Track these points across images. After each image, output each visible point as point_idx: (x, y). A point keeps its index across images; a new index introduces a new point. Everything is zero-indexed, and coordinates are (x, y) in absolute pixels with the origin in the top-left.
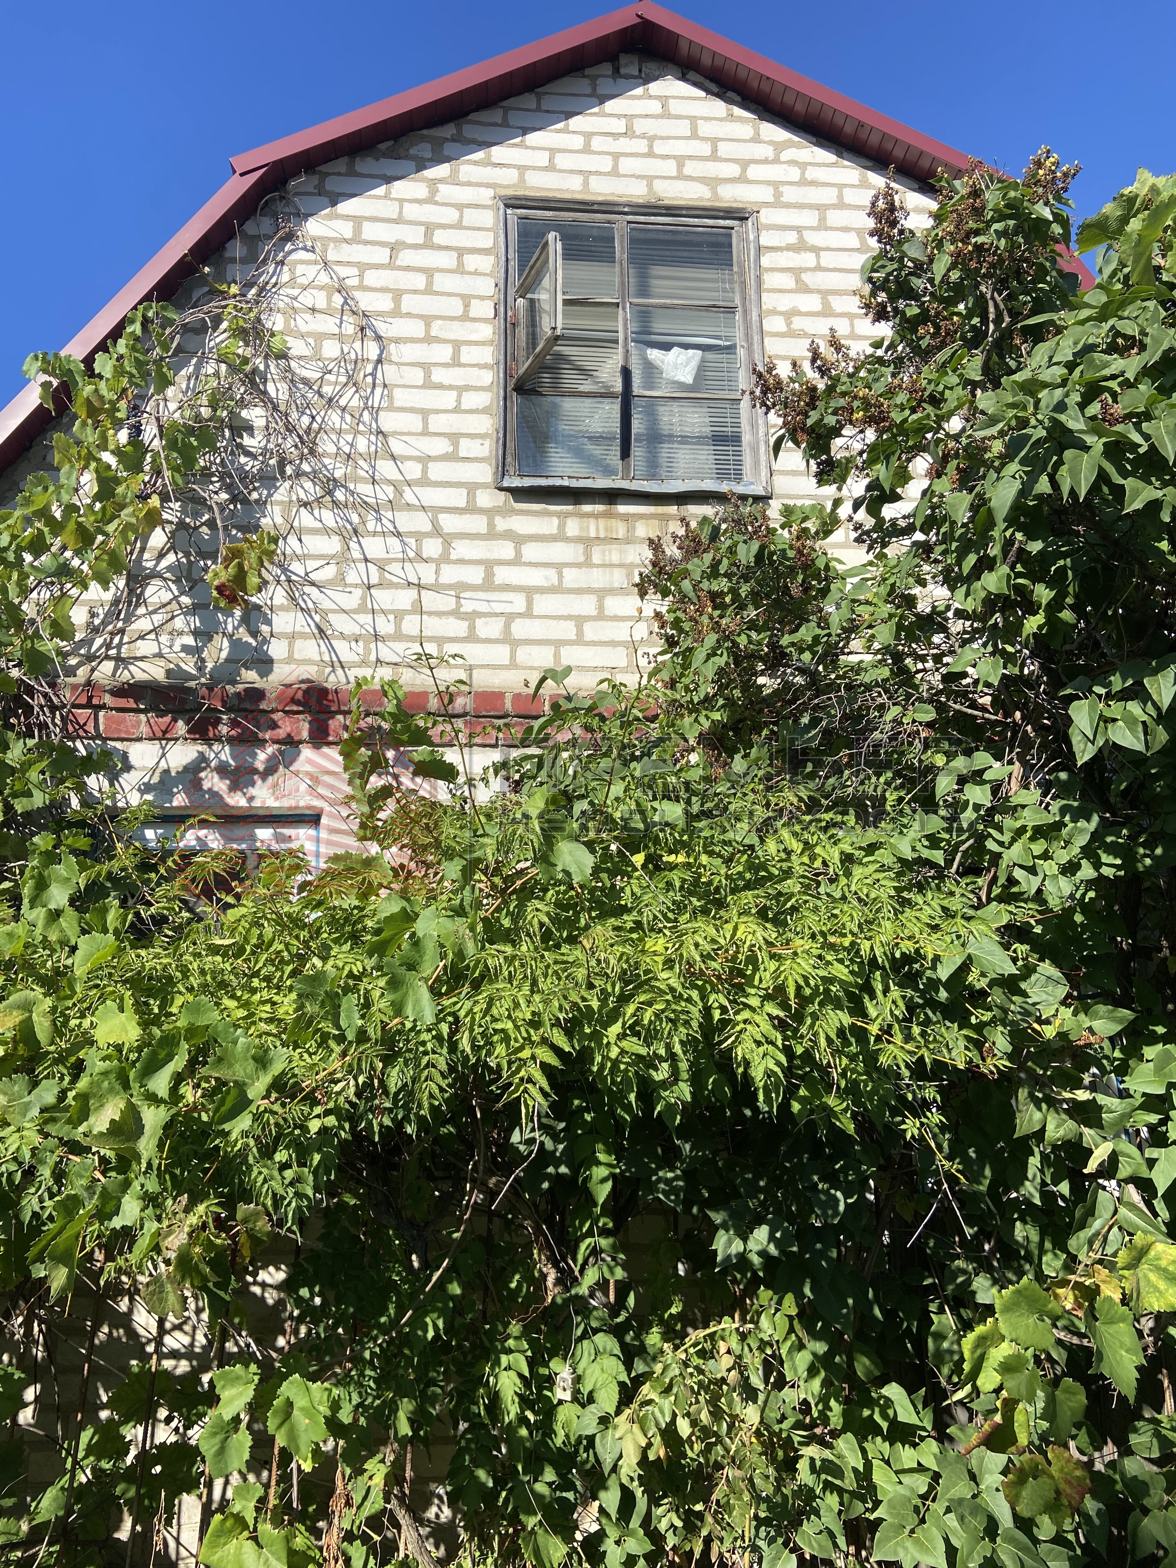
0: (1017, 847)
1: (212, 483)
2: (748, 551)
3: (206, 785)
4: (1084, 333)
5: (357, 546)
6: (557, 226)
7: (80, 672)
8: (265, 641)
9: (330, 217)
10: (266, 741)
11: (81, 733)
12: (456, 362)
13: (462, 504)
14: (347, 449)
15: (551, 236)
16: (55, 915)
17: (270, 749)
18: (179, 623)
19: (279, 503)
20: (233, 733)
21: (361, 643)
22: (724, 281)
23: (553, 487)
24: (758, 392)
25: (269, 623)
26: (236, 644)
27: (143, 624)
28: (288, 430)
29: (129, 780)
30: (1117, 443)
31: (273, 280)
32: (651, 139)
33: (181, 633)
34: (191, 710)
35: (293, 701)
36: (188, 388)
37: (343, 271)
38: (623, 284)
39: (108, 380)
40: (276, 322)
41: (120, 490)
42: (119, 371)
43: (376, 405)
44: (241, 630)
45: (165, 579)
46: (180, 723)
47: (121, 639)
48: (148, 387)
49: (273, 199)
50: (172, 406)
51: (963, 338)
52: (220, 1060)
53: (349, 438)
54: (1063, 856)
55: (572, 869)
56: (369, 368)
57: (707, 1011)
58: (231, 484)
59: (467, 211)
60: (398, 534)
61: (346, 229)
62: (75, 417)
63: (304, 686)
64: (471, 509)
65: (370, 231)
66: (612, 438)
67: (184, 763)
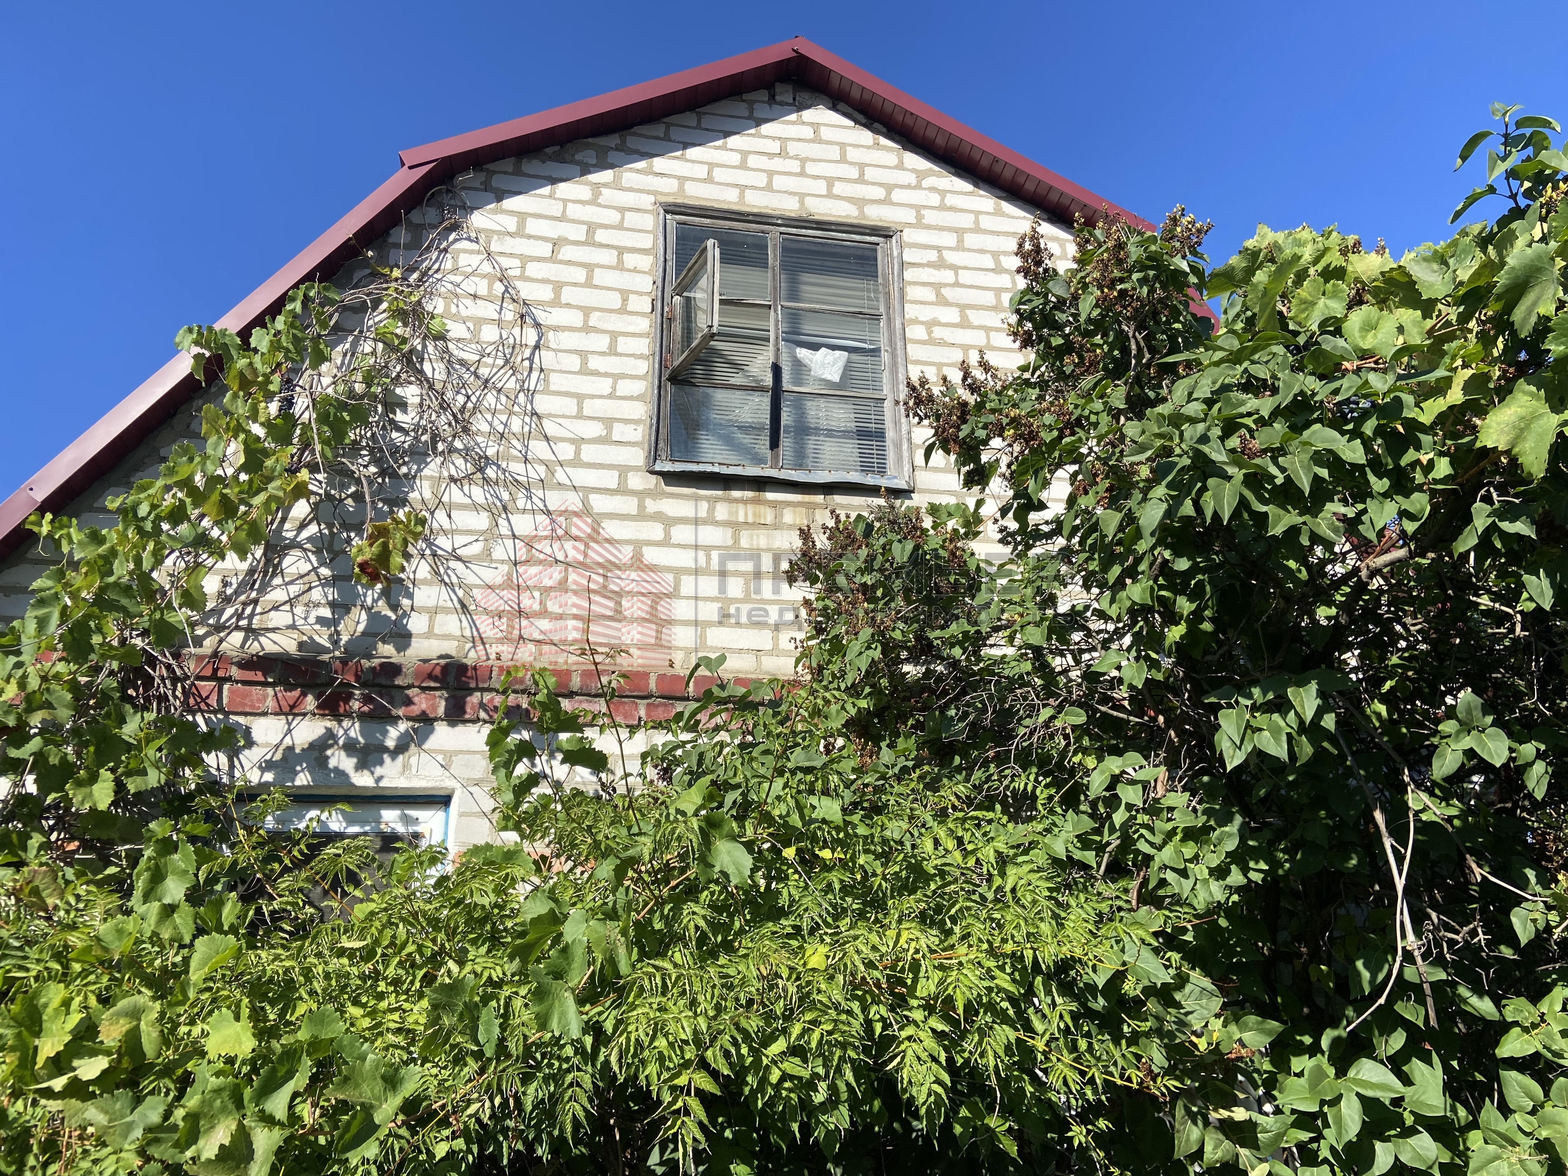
0: (1168, 850)
1: (362, 456)
2: (903, 550)
3: (332, 763)
4: (1220, 375)
5: (505, 523)
6: (715, 234)
7: (207, 642)
8: (405, 614)
9: (495, 212)
10: (399, 718)
11: (203, 706)
12: (612, 351)
13: (614, 485)
14: (500, 428)
15: (710, 243)
16: (169, 910)
17: (403, 726)
18: (316, 594)
19: (428, 478)
20: (366, 709)
21: (504, 620)
22: (869, 291)
23: (704, 473)
24: (911, 403)
25: (410, 596)
26: (374, 617)
27: (278, 595)
28: (442, 407)
29: (250, 758)
30: (1255, 474)
31: (436, 266)
32: (804, 161)
33: (317, 605)
34: (322, 685)
35: (431, 676)
36: (343, 363)
37: (505, 262)
38: (775, 288)
39: (263, 354)
40: (436, 305)
41: (269, 463)
42: (276, 346)
43: (532, 388)
44: (380, 603)
45: (305, 550)
46: (310, 698)
47: (254, 609)
48: (303, 362)
49: (440, 191)
50: (326, 381)
51: (1105, 368)
52: (346, 1079)
53: (504, 418)
54: (1215, 861)
55: (731, 870)
56: (527, 353)
57: (868, 1024)
58: (381, 458)
59: (628, 214)
60: (548, 513)
61: (511, 224)
62: (225, 389)
63: (443, 662)
64: (622, 490)
65: (533, 226)
66: (762, 429)
67: (310, 740)
